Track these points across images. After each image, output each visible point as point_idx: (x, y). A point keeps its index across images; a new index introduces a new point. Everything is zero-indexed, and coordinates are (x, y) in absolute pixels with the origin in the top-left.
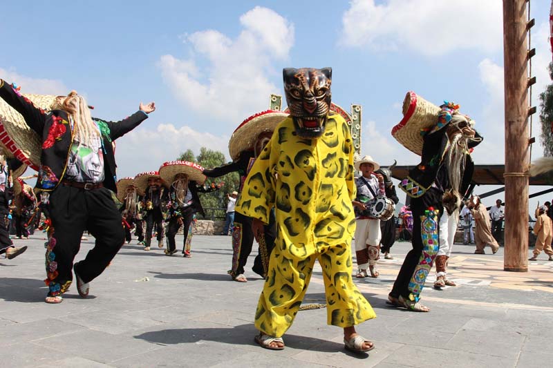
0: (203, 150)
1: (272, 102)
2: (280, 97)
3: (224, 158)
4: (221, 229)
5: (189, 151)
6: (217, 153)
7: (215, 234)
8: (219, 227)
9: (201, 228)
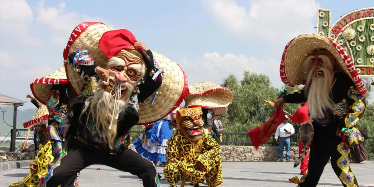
0: (246, 74)
1: (320, 18)
2: (329, 12)
3: (268, 81)
4: (271, 155)
5: (232, 77)
6: (261, 76)
7: (265, 160)
8: (269, 153)
9: (250, 154)
